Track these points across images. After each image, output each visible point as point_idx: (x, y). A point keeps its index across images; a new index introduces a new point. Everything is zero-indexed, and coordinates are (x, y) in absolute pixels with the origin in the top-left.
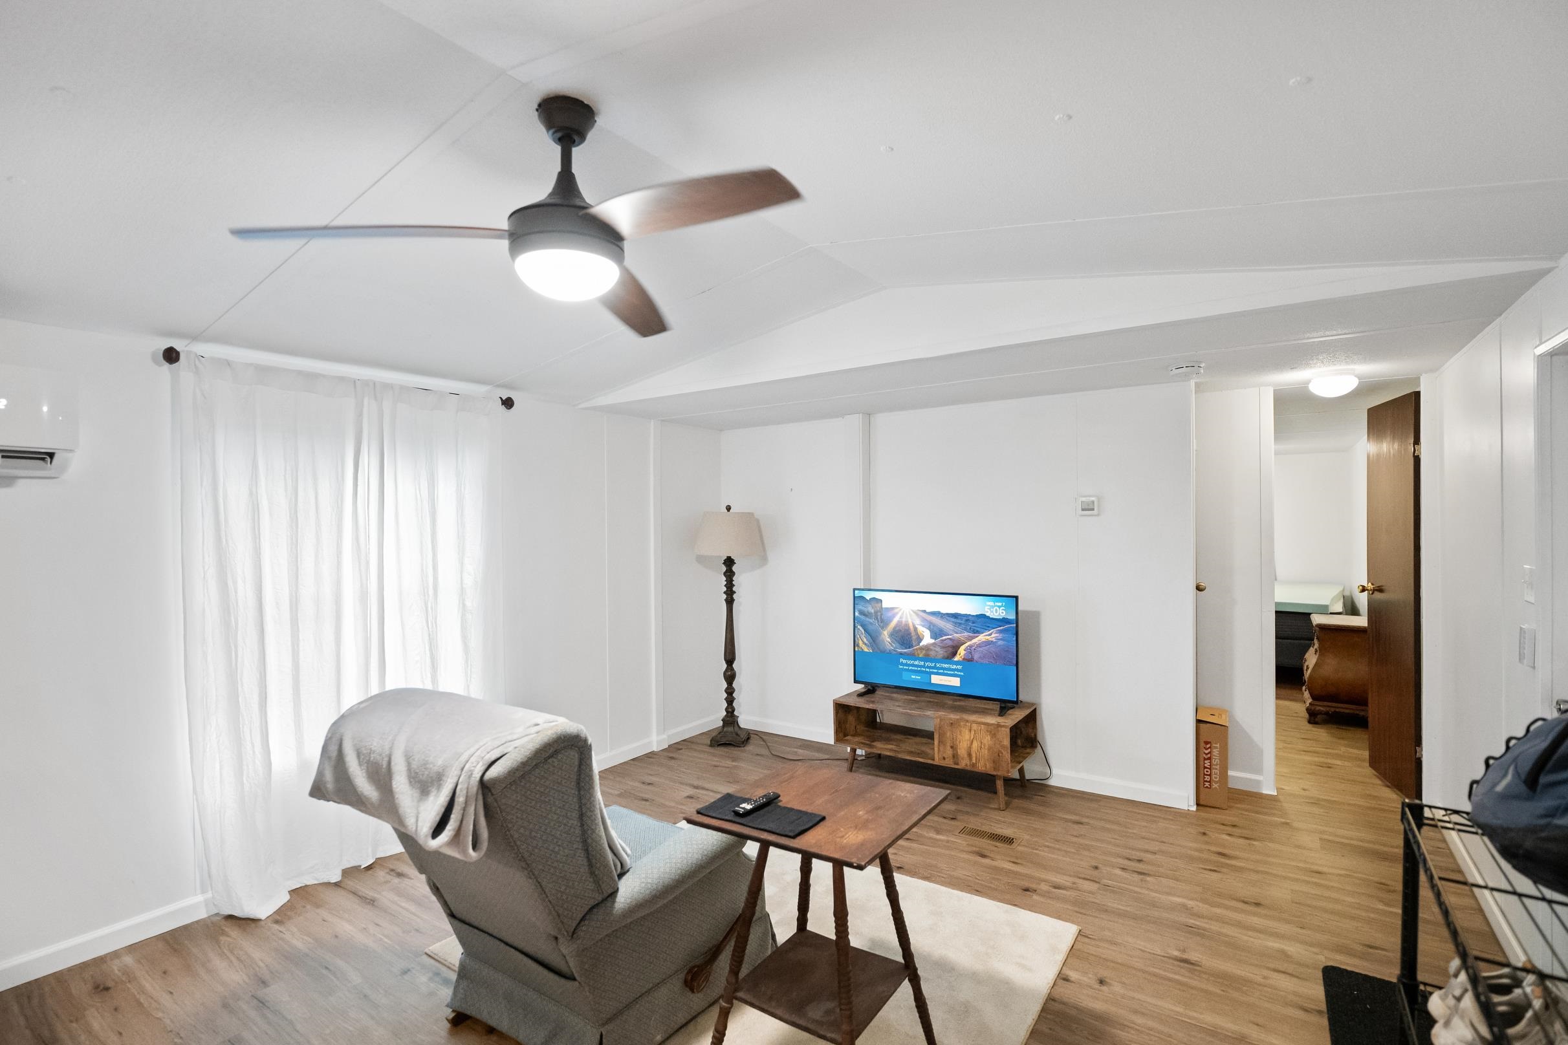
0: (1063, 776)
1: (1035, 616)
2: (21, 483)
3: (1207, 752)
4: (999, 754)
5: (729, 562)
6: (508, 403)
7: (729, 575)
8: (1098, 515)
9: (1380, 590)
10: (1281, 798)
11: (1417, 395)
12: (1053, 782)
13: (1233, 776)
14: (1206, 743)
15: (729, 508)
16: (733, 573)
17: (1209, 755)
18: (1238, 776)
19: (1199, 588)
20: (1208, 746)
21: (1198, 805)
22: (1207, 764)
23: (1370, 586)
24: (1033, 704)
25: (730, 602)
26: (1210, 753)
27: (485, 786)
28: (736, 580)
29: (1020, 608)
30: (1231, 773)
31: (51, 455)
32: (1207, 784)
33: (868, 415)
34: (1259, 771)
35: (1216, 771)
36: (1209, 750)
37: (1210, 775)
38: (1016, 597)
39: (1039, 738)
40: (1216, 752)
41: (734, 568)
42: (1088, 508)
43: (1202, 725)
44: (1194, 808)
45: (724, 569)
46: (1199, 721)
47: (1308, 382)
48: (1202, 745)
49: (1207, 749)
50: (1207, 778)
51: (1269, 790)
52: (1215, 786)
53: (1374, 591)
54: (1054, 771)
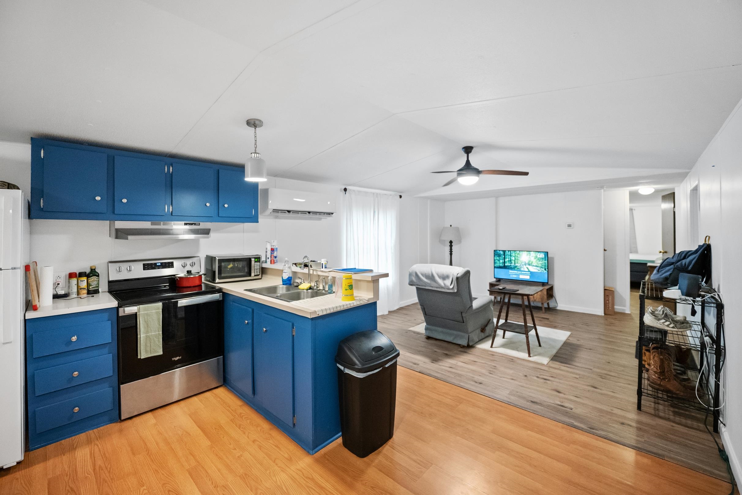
0: (561, 306)
1: (553, 258)
2: (323, 219)
3: (607, 298)
4: (543, 297)
5: (451, 242)
6: (401, 197)
7: (451, 246)
8: (573, 228)
9: (666, 252)
10: (632, 314)
11: (674, 193)
12: (558, 308)
13: (616, 308)
14: (607, 296)
15: (451, 226)
16: (452, 246)
17: (608, 300)
18: (618, 308)
19: (605, 250)
20: (608, 297)
21: (605, 314)
22: (607, 302)
23: (662, 251)
24: (552, 285)
25: (451, 254)
26: (608, 299)
27: (457, 278)
28: (453, 248)
29: (549, 256)
30: (615, 307)
31: (332, 214)
32: (608, 308)
33: (497, 197)
34: (625, 306)
35: (610, 306)
36: (608, 298)
37: (609, 305)
38: (548, 252)
39: (554, 295)
40: (610, 298)
41: (452, 244)
42: (569, 226)
43: (606, 291)
44: (603, 315)
45: (449, 244)
46: (605, 290)
47: (639, 189)
48: (606, 296)
49: (607, 297)
50: (607, 306)
51: (628, 311)
52: (610, 308)
53: (664, 253)
54: (559, 305)
